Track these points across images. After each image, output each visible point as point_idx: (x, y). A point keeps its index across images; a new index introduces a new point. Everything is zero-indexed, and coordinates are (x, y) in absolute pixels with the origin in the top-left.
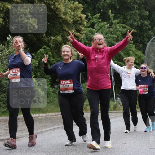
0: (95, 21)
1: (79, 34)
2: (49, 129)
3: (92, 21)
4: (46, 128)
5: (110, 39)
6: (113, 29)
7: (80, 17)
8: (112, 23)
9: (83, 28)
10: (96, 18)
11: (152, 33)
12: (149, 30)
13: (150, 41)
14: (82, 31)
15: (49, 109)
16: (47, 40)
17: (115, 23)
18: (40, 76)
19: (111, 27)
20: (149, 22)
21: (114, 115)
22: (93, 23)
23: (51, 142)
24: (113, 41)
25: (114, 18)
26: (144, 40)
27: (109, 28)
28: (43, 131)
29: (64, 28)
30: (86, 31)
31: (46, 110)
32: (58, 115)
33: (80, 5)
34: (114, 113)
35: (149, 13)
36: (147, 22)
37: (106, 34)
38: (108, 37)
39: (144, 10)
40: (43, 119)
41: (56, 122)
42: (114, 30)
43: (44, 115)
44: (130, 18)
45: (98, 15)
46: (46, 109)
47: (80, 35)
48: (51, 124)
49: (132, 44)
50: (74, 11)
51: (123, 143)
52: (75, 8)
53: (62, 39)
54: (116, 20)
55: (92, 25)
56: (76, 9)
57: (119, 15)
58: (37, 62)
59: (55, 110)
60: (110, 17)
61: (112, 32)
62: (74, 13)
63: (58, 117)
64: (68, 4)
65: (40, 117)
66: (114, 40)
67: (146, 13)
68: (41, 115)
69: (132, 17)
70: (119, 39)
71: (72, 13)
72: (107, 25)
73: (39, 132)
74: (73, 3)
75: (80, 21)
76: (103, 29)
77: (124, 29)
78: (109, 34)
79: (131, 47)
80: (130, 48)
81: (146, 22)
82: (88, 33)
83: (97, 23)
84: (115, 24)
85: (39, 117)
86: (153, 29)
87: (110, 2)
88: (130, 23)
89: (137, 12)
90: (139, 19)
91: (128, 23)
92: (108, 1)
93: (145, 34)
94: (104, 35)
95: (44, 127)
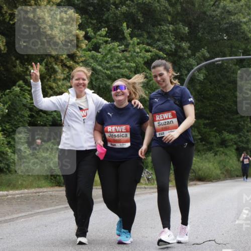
0: (100, 40)
1: (71, 62)
2: (23, 214)
3: (94, 40)
4: (18, 213)
5: (124, 69)
6: (130, 53)
8: (130, 43)
9: (79, 54)
10: (100, 36)
11: (194, 61)
12: (189, 56)
13: (188, 74)
14: (77, 58)
15: (24, 183)
16: (22, 71)
17: (134, 43)
18: (9, 129)
19: (127, 51)
20: (188, 45)
22: (96, 44)
23: (26, 235)
25: (132, 38)
27: (123, 51)
28: (13, 219)
31: (20, 185)
32: (39, 192)
35: (189, 29)
36: (184, 45)
37: (118, 62)
38: (121, 66)
39: (181, 23)
40: (14, 198)
41: (36, 203)
42: (131, 55)
43: (17, 192)
44: (159, 37)
45: (104, 31)
46: (20, 183)
47: (74, 64)
48: (28, 207)
53: (46, 69)
54: (135, 39)
55: (96, 48)
57: (140, 32)
58: (6, 107)
59: (34, 184)
60: (125, 34)
61: (129, 59)
63: (39, 195)
65: (9, 196)
66: (131, 72)
67: (184, 29)
68: (11, 192)
70: (140, 69)
72: (120, 47)
73: (6, 220)
76: (113, 53)
77: (147, 54)
78: (124, 61)
81: (184, 44)
82: (88, 60)
83: (102, 43)
84: (132, 45)
85: (7, 195)
86: (195, 56)
87: (126, 10)
88: (158, 46)
89: (171, 28)
90: (173, 39)
91: (155, 45)
92: (124, 8)
93: (183, 63)
94: (115, 63)
95: (16, 211)
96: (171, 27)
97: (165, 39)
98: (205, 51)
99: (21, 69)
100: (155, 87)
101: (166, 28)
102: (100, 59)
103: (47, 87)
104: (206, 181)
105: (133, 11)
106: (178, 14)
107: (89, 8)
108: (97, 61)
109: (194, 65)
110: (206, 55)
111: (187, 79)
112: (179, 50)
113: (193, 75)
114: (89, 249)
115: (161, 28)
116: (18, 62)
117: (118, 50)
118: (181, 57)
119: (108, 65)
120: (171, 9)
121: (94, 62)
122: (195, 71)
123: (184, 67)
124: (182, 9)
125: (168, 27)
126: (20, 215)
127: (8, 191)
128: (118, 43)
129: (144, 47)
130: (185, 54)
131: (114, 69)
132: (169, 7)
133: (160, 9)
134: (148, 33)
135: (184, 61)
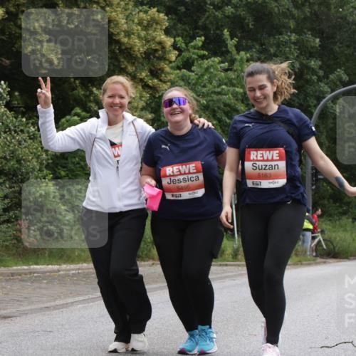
0: (193, 53)
2: (81, 298)
3: (185, 54)
4: (74, 296)
6: (236, 74)
7: (160, 43)
8: (235, 59)
9: (167, 69)
10: (195, 47)
11: (326, 87)
12: (320, 79)
13: (319, 104)
14: (163, 75)
15: (83, 254)
16: (84, 95)
17: (241, 59)
18: (65, 176)
19: (231, 70)
20: (319, 63)
21: (232, 272)
22: (188, 60)
23: (84, 328)
25: (239, 48)
26: (308, 101)
27: (226, 70)
28: (67, 304)
29: (123, 66)
30: (172, 77)
31: (77, 256)
33: (162, 15)
34: (233, 267)
35: (320, 41)
37: (219, 86)
38: (224, 92)
39: (309, 33)
40: (69, 276)
42: (238, 76)
43: (72, 266)
44: (276, 51)
45: (199, 41)
46: (76, 254)
50: (146, 28)
51: (250, 335)
52: (149, 21)
54: (242, 53)
55: (188, 65)
56: (152, 26)
57: (250, 43)
60: (229, 46)
61: (235, 82)
62: (147, 34)
64: (134, 13)
65: (62, 272)
66: (237, 100)
67: (314, 41)
68: (64, 266)
69: (281, 51)
71: (143, 34)
72: (222, 65)
73: (57, 305)
74: (146, 12)
75: (160, 52)
76: (212, 73)
81: (313, 63)
84: (240, 61)
85: (59, 271)
86: (328, 78)
87: (232, 13)
90: (296, 55)
92: (229, 10)
93: (310, 89)
94: (215, 87)
95: (71, 293)
96: (294, 37)
97: (285, 53)
98: (343, 72)
99: (83, 93)
101: (286, 38)
102: (193, 82)
104: (340, 258)
105: (242, 14)
106: (305, 19)
107: (179, 8)
108: (189, 83)
109: (327, 92)
110: (344, 78)
111: (316, 112)
112: (305, 71)
113: (325, 107)
115: (279, 38)
116: (77, 82)
117: (220, 69)
118: (308, 81)
119: (204, 90)
120: (295, 12)
121: (185, 85)
122: (328, 101)
123: (312, 96)
124: (311, 13)
125: (289, 36)
126: (77, 299)
127: (60, 265)
128: (220, 59)
130: (314, 77)
131: (213, 95)
132: (293, 10)
133: (279, 10)
134: (262, 45)
135: (312, 87)
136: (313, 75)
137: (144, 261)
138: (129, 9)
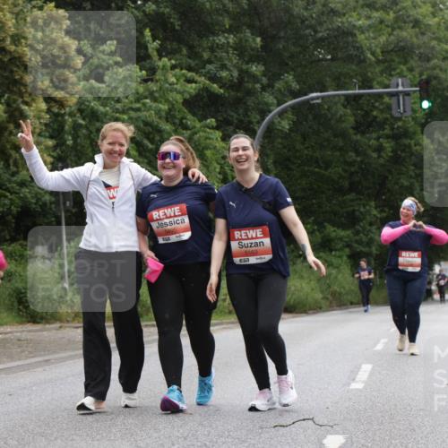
5: (147, 111)
6: (159, 85)
8: (157, 67)
11: (271, 97)
12: (264, 88)
13: (263, 120)
19: (152, 80)
20: (262, 68)
24: (158, 120)
25: (161, 57)
26: (249, 117)
27: (145, 81)
29: (17, 77)
35: (261, 41)
36: (256, 69)
37: (138, 100)
38: (143, 108)
39: (247, 31)
42: (161, 88)
49: (213, 128)
54: (165, 59)
57: (175, 45)
60: (150, 50)
61: (157, 95)
64: (25, 10)
66: (160, 118)
67: (254, 40)
69: (216, 57)
70: (177, 113)
74: (41, 8)
77: (189, 85)
78: (148, 101)
79: (212, 137)
80: (208, 141)
81: (254, 68)
84: (163, 69)
86: (273, 87)
87: (153, 10)
88: (208, 72)
89: (231, 41)
90: (235, 61)
91: (203, 71)
92: (150, 7)
93: (251, 102)
94: (131, 102)
96: (232, 39)
97: (221, 59)
98: (291, 77)
100: (203, 145)
101: (223, 40)
103: (8, 147)
104: (297, 313)
105: (165, 11)
107: (84, 5)
109: (273, 105)
110: (293, 86)
111: (260, 131)
112: (246, 79)
113: (272, 123)
114: (88, 435)
115: (214, 40)
118: (249, 93)
119: (118, 106)
122: (275, 115)
123: (254, 109)
124: (249, 5)
125: (226, 38)
128: (137, 67)
129: (183, 75)
130: (258, 86)
131: (130, 112)
133: (211, 7)
134: (191, 48)
136: (255, 83)
137: (49, 323)
138: (19, 4)
